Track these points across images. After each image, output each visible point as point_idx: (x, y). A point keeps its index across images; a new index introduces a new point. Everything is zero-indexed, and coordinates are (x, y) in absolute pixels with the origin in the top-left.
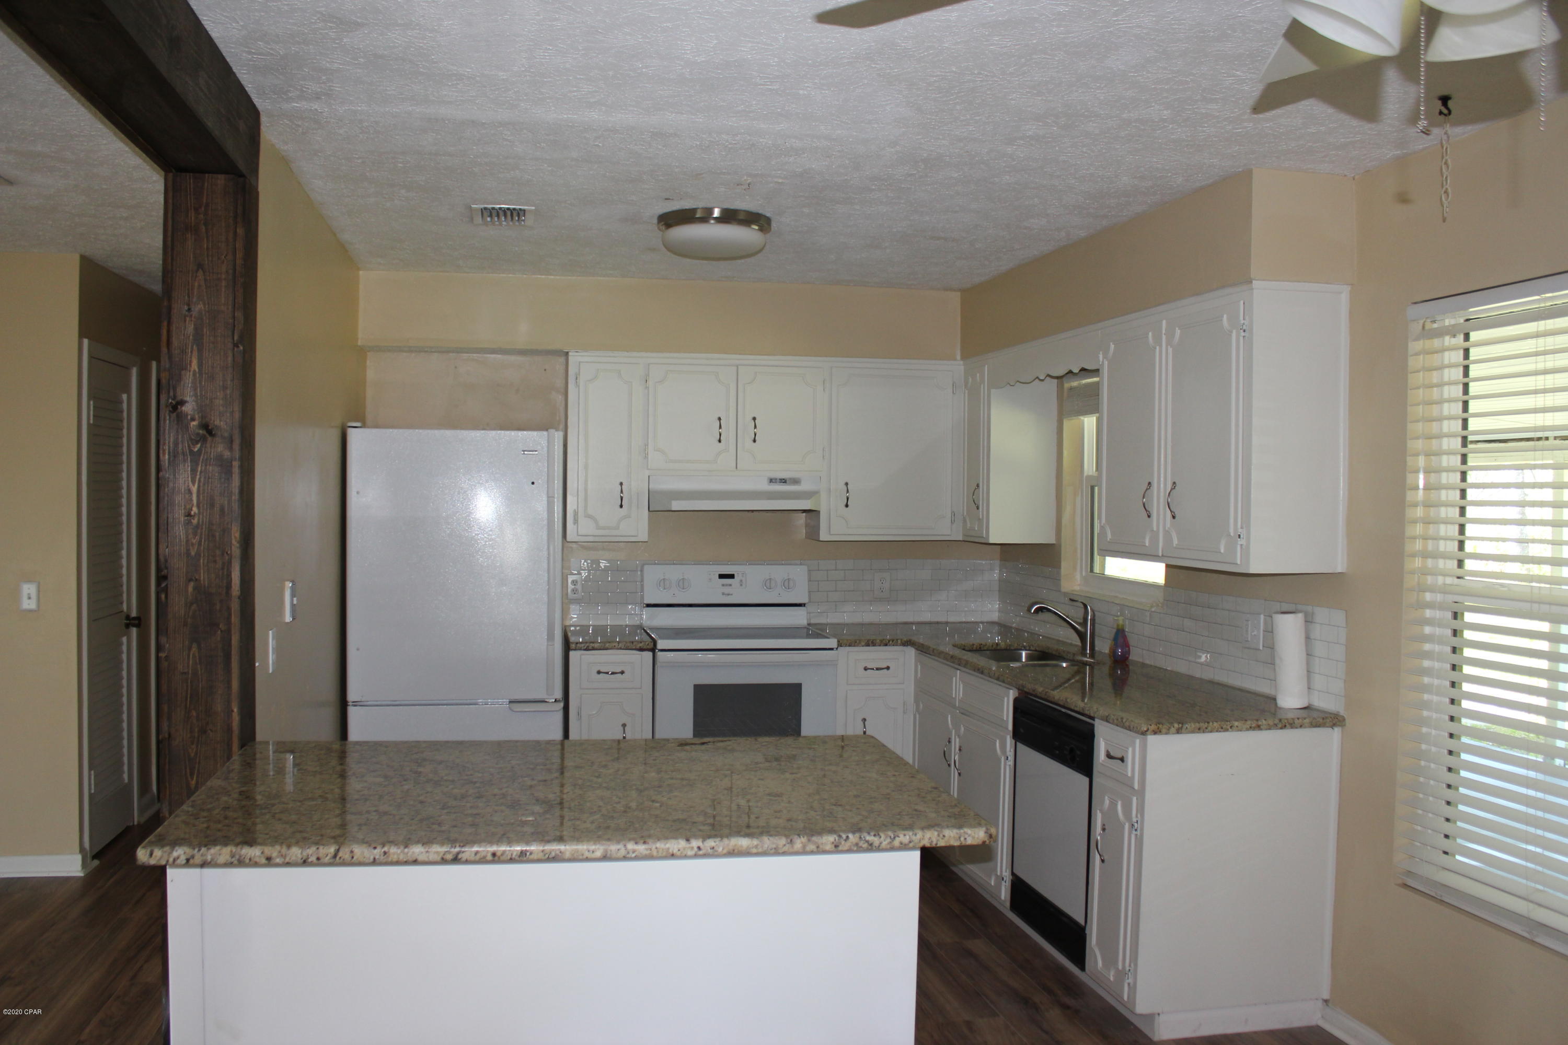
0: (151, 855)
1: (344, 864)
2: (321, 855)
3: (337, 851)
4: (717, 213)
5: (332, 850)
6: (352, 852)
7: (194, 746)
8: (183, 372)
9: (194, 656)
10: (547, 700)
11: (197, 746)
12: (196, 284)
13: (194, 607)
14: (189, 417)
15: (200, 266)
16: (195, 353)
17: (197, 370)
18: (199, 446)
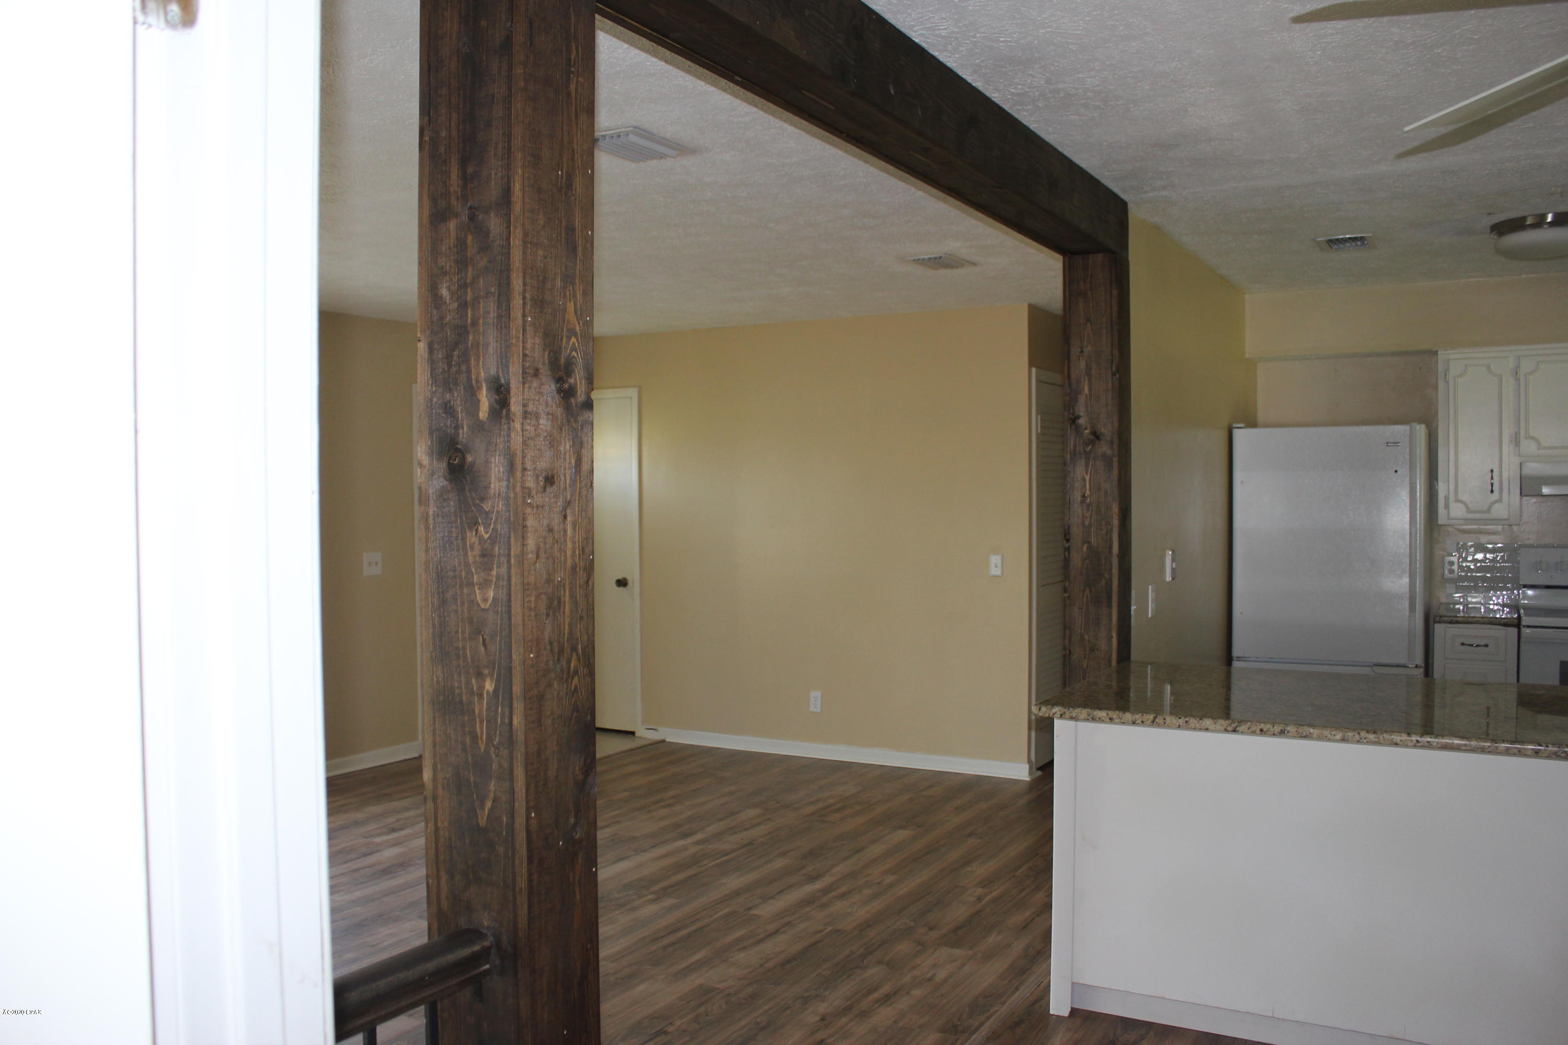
0: (1040, 710)
1: (1159, 726)
2: (1144, 720)
3: (1155, 718)
4: (1550, 218)
5: (1152, 717)
6: (1165, 719)
7: (1086, 661)
8: (1079, 396)
9: (1087, 596)
10: (1407, 665)
11: (1088, 661)
12: (1086, 333)
13: (1087, 561)
14: (1083, 427)
15: (1088, 320)
16: (1087, 382)
17: (1088, 393)
18: (1090, 447)
